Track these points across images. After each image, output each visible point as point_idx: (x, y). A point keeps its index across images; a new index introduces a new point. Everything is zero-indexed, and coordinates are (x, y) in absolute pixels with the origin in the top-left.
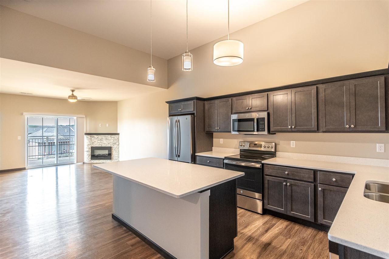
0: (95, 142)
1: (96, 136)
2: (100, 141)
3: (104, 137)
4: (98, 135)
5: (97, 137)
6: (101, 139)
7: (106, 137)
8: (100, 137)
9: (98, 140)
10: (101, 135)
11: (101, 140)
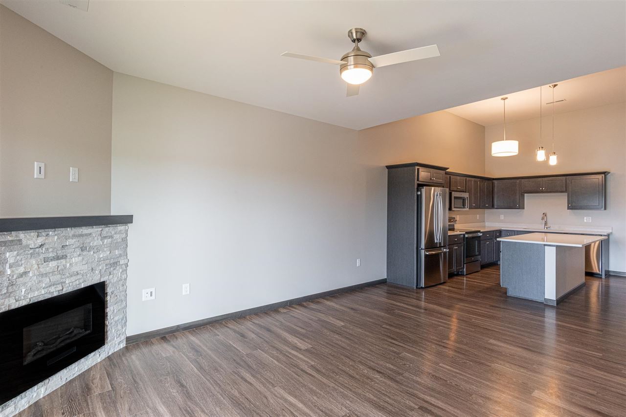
0: (25, 273)
1: (33, 234)
2: (53, 264)
3: (74, 236)
4: (43, 233)
5: (40, 241)
6: (60, 253)
7: (81, 240)
8: (53, 237)
9: (46, 260)
10: (59, 231)
11: (58, 258)
